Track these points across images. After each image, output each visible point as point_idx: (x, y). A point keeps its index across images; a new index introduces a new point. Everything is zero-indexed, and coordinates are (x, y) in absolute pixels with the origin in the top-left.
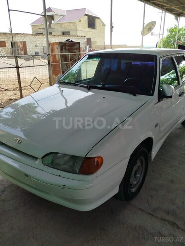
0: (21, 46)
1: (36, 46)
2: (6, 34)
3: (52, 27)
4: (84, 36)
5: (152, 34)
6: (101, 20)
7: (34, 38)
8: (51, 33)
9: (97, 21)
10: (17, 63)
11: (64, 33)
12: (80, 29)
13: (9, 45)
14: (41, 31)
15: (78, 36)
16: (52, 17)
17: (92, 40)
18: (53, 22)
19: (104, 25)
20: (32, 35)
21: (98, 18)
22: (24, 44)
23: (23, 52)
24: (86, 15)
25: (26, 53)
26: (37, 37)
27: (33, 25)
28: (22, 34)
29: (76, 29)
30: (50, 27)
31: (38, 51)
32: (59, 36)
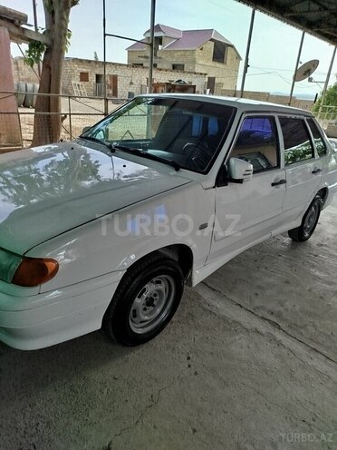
0: (109, 81)
1: (131, 83)
2: (89, 61)
3: (158, 55)
4: (206, 74)
5: (310, 80)
6: (235, 49)
7: (129, 72)
8: (155, 65)
9: (229, 51)
10: (106, 108)
11: (174, 67)
12: (201, 62)
13: (92, 79)
14: (141, 60)
15: (195, 73)
16: (160, 40)
17: (217, 81)
18: (160, 47)
19: (239, 58)
20: (127, 66)
21: (232, 46)
22: (115, 79)
23: (111, 92)
24: (212, 40)
25: (115, 93)
26: (135, 70)
27: (130, 51)
28: (113, 64)
29: (194, 62)
30: (155, 55)
31: (134, 91)
32: (166, 70)
